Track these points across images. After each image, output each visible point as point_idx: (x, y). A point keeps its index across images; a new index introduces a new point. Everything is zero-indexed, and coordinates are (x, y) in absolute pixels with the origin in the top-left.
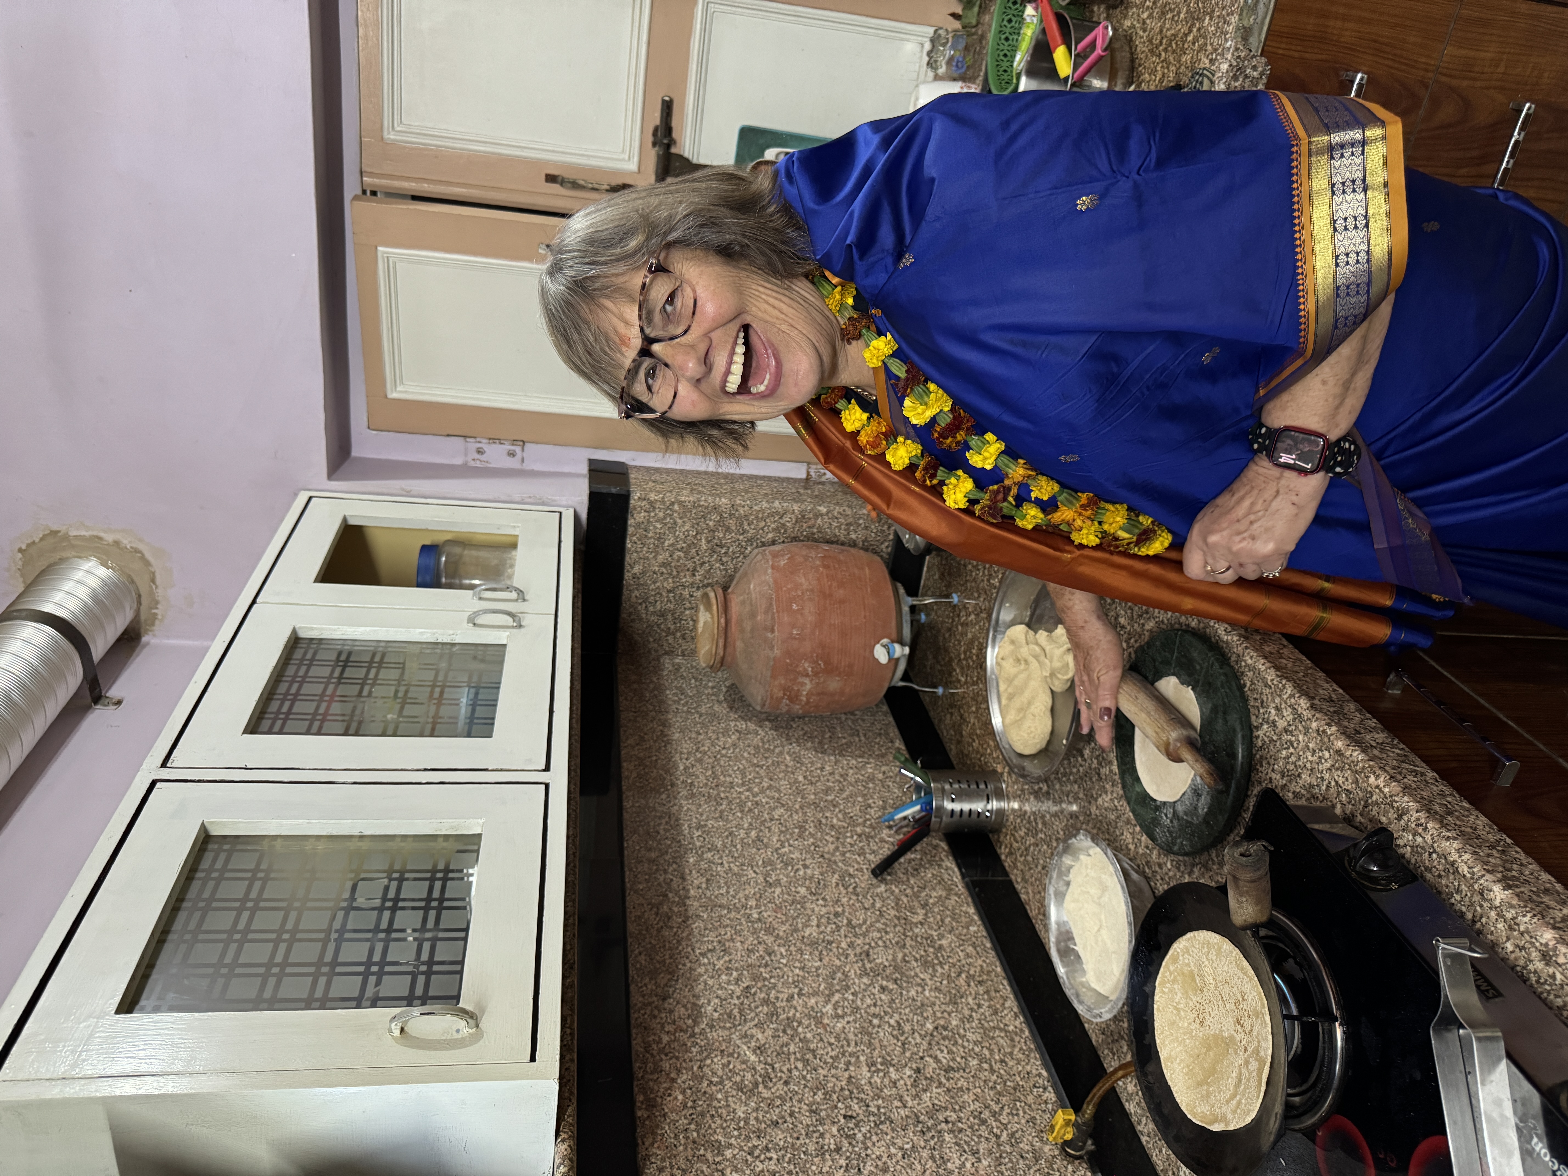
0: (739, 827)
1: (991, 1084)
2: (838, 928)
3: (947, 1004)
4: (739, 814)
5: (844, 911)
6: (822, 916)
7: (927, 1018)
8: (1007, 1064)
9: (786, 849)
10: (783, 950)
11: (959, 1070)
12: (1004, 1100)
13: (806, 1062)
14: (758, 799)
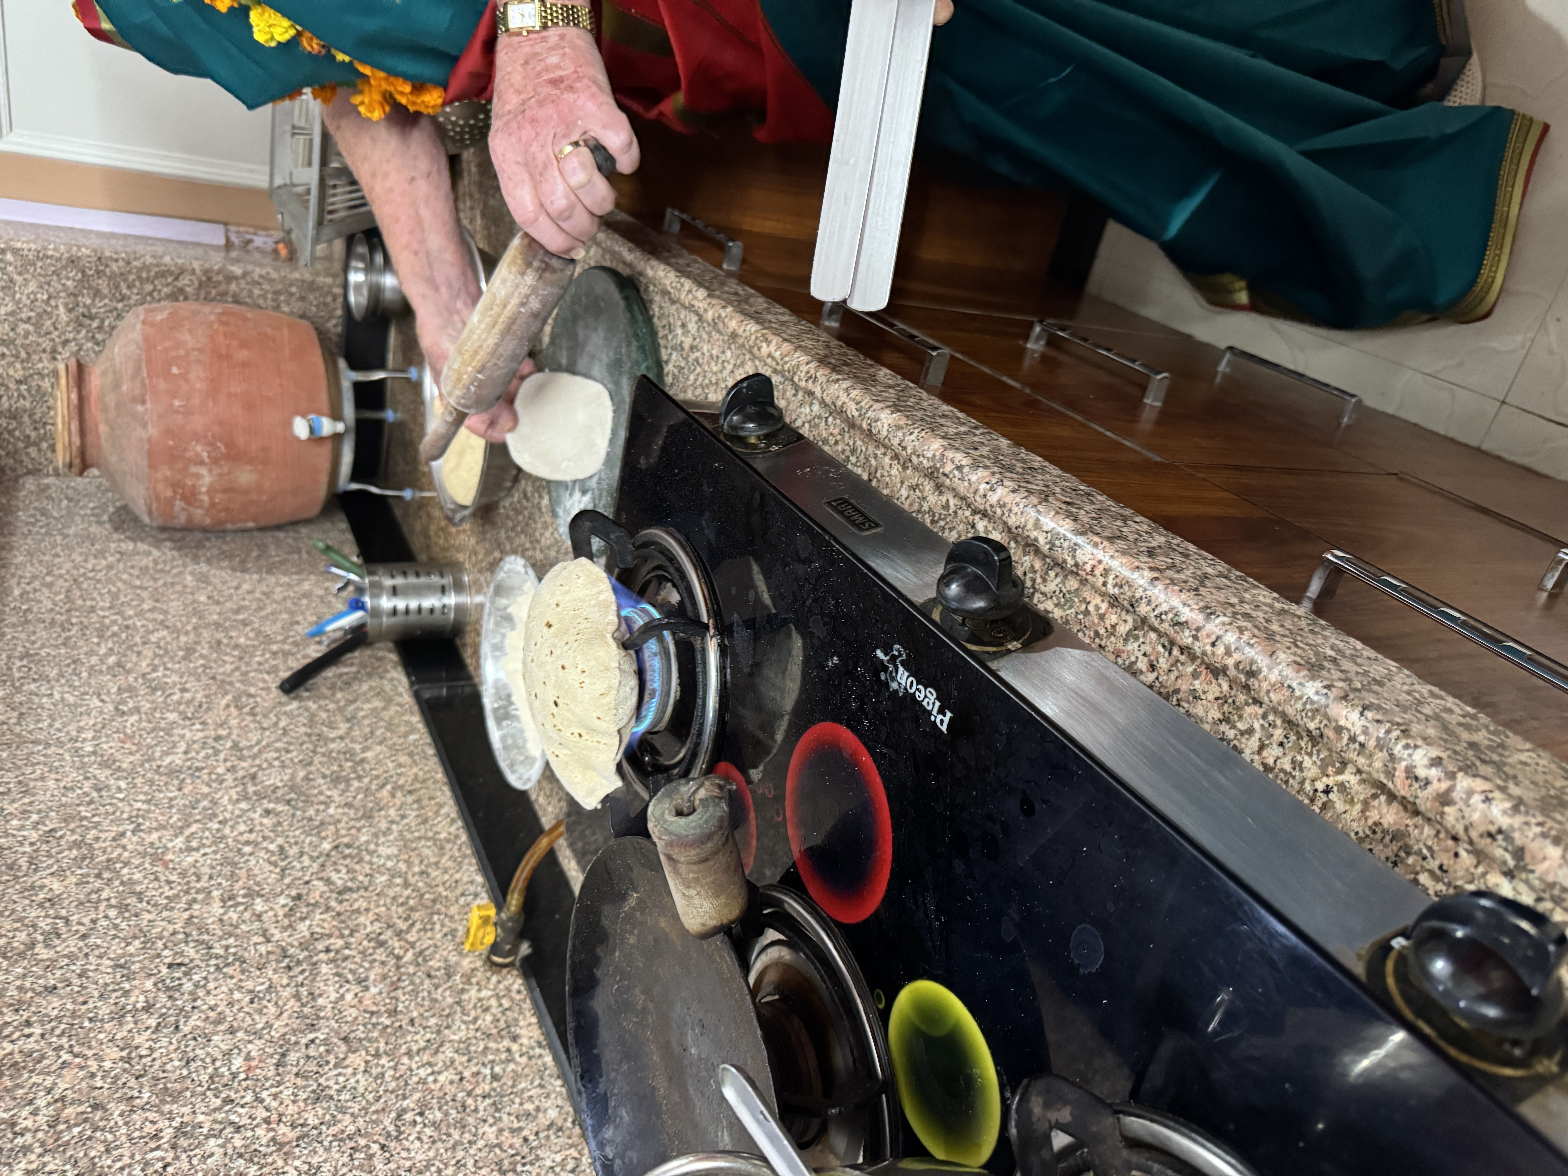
0: (90, 653)
1: (401, 900)
2: (217, 752)
3: (358, 819)
4: (95, 640)
5: (229, 734)
6: (194, 742)
7: (325, 838)
8: (428, 875)
9: (160, 674)
10: (122, 784)
11: (358, 889)
12: (416, 916)
13: (123, 908)
14: (130, 622)
